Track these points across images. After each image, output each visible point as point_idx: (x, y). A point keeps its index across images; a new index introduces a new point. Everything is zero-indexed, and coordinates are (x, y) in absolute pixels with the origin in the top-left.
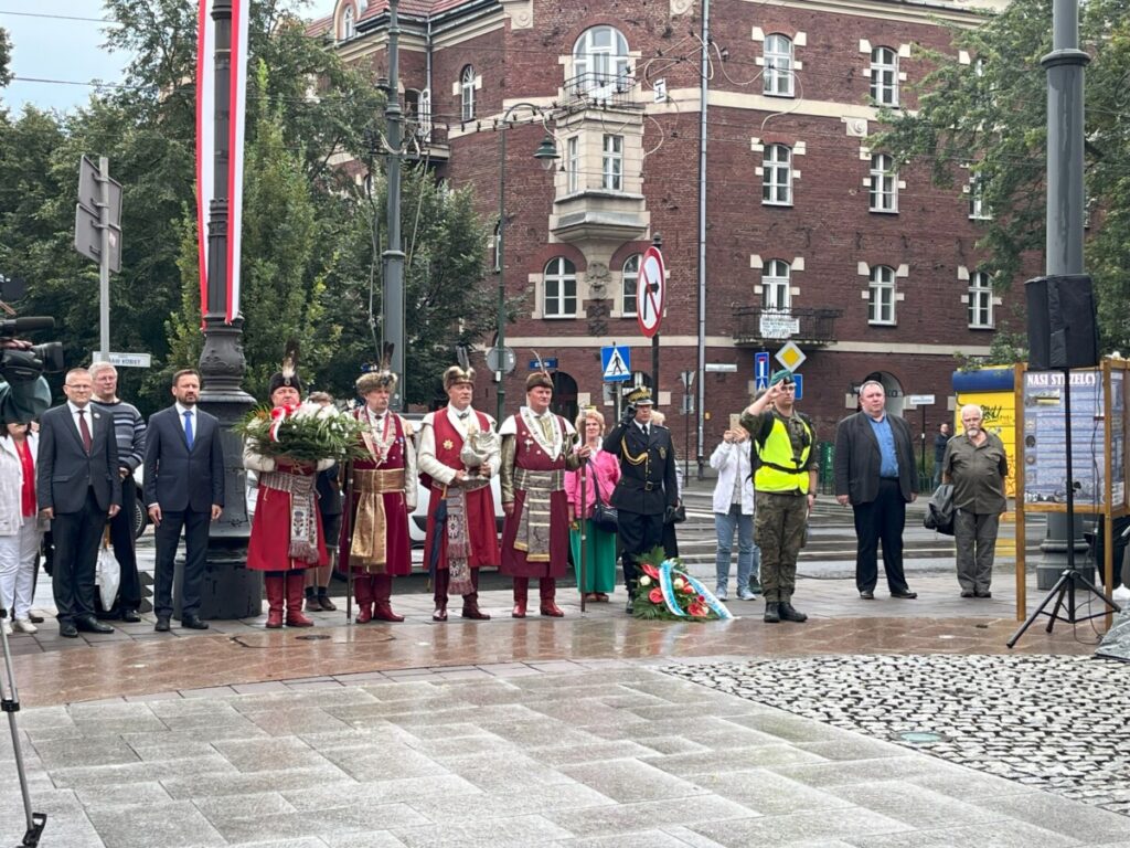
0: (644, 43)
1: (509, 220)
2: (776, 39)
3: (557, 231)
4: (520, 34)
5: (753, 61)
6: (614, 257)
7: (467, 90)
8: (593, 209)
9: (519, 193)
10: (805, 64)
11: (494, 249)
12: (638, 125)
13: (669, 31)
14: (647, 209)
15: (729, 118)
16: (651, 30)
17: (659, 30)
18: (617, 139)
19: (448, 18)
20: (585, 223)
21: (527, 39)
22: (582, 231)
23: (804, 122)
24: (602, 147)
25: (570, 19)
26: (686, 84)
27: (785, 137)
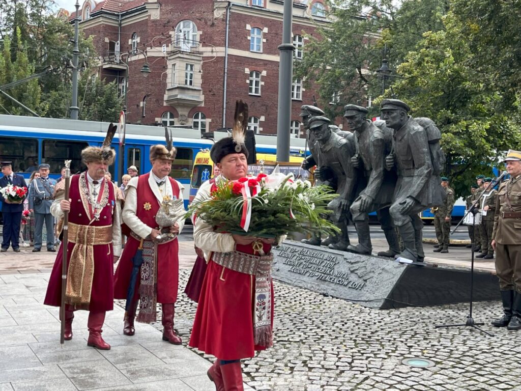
0: (203, 28)
1: (148, 96)
2: (256, 30)
3: (167, 101)
4: (154, 21)
5: (246, 38)
6: (189, 113)
7: (134, 43)
8: (181, 93)
9: (152, 85)
10: (267, 40)
11: (143, 107)
12: (200, 61)
13: (213, 24)
14: (203, 94)
15: (236, 60)
16: (206, 23)
17: (209, 23)
18: (192, 66)
19: (127, 14)
20: (177, 99)
21: (157, 23)
22: (176, 102)
23: (266, 63)
24: (185, 69)
25: (174, 16)
26: (219, 45)
27: (258, 69)
